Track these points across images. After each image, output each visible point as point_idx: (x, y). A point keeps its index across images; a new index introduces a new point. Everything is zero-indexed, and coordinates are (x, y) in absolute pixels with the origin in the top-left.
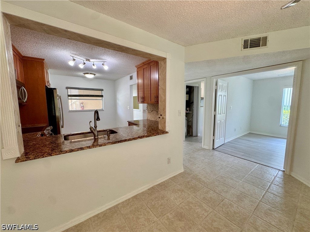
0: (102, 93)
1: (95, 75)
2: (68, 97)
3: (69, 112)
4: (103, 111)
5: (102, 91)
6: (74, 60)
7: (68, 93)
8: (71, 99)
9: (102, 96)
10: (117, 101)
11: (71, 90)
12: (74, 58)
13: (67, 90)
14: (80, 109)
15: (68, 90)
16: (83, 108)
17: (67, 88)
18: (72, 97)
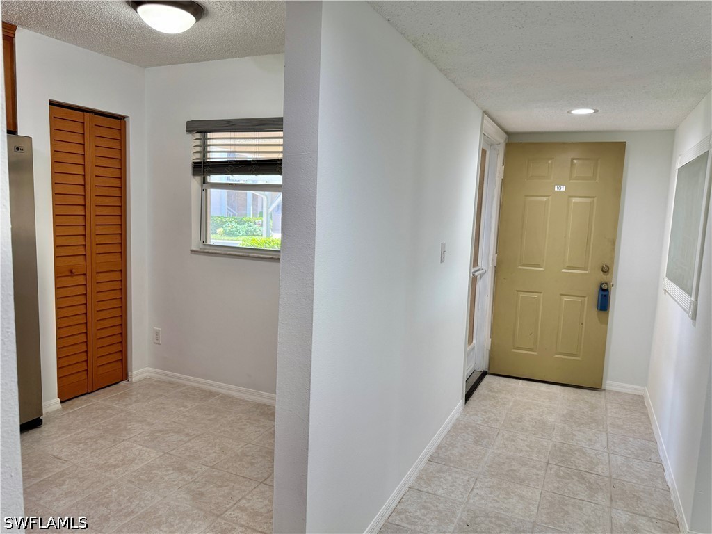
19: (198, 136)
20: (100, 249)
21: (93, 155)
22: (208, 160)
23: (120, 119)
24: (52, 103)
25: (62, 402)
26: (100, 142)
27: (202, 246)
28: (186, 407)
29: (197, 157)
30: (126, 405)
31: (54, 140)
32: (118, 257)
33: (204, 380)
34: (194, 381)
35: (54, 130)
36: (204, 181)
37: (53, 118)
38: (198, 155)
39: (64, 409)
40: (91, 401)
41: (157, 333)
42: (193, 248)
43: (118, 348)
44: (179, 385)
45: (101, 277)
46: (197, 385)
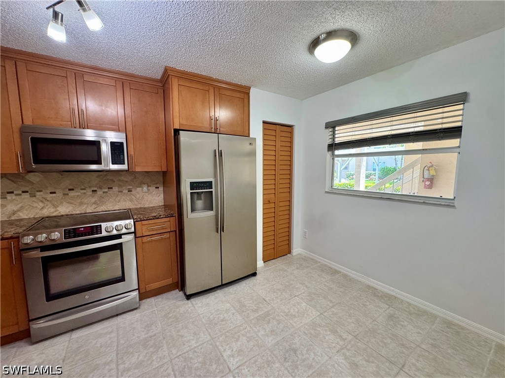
19: (331, 130)
20: (282, 190)
21: (279, 146)
22: (336, 142)
23: (291, 126)
24: (264, 122)
25: (264, 262)
26: (283, 139)
27: (330, 189)
28: (324, 278)
29: (330, 141)
30: (293, 270)
31: (264, 140)
32: (288, 194)
33: (331, 262)
34: (325, 261)
35: (264, 134)
36: (333, 154)
37: (264, 129)
38: (331, 140)
39: (265, 266)
40: (276, 264)
41: (305, 233)
42: (327, 190)
43: (287, 238)
44: (316, 262)
45: (281, 204)
46: (326, 264)
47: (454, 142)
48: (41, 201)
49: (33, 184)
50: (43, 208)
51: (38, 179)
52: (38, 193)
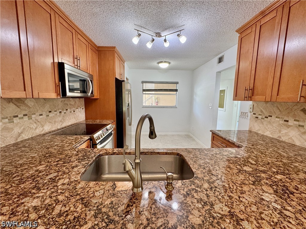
0: (177, 87)
1: (169, 63)
2: (143, 92)
3: (143, 107)
4: (176, 108)
5: (177, 84)
6: (140, 35)
7: (143, 87)
8: (145, 94)
9: (176, 90)
10: (194, 96)
11: (146, 84)
12: (139, 32)
13: (142, 84)
14: (154, 105)
15: (144, 84)
16: (157, 103)
17: (143, 82)
18: (146, 91)
47: (175, 93)
48: (35, 123)
49: (30, 108)
50: (36, 128)
51: (33, 104)
52: (33, 116)
